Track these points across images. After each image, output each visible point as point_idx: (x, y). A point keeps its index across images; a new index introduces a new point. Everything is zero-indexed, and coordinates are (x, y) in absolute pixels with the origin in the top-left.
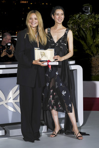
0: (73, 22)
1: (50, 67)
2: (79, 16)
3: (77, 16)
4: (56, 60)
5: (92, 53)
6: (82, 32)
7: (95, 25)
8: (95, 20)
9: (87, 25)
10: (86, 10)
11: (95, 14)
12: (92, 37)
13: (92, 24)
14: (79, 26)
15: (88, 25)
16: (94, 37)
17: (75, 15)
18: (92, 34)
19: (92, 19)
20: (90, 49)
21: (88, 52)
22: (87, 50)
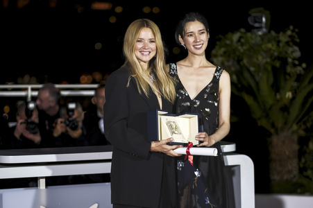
0: (225, 52)
2: (241, 37)
3: (236, 37)
4: (201, 142)
5: (273, 125)
6: (247, 75)
7: (278, 58)
8: (278, 45)
9: (260, 58)
10: (256, 22)
11: (278, 32)
12: (273, 86)
13: (271, 57)
14: (239, 61)
16: (276, 87)
17: (229, 35)
18: (271, 80)
19: (270, 46)
20: (267, 116)
21: (263, 123)
22: (260, 119)
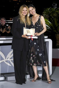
0: (46, 13)
1: (32, 39)
2: (50, 9)
3: (49, 9)
5: (57, 32)
10: (54, 5)
13: (58, 14)
14: (50, 15)
15: (55, 15)
17: (47, 9)
18: (57, 20)
19: (57, 11)
22: (54, 30)
